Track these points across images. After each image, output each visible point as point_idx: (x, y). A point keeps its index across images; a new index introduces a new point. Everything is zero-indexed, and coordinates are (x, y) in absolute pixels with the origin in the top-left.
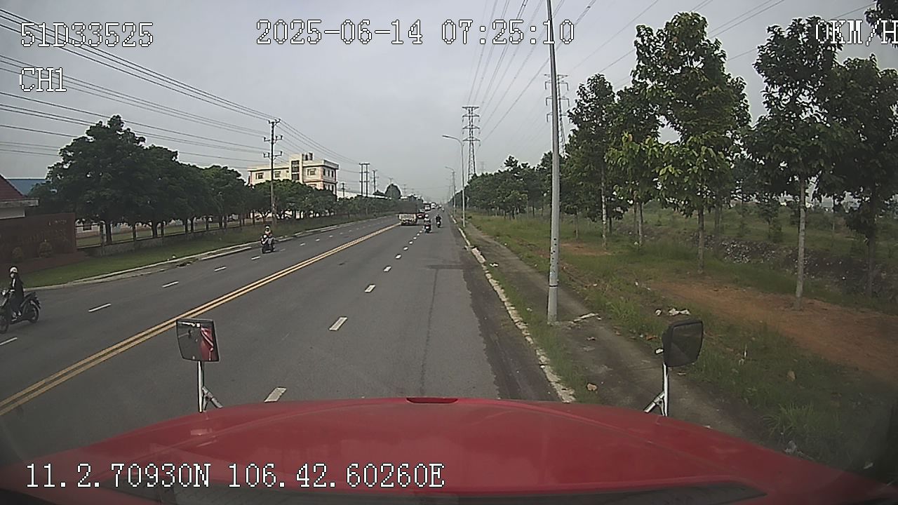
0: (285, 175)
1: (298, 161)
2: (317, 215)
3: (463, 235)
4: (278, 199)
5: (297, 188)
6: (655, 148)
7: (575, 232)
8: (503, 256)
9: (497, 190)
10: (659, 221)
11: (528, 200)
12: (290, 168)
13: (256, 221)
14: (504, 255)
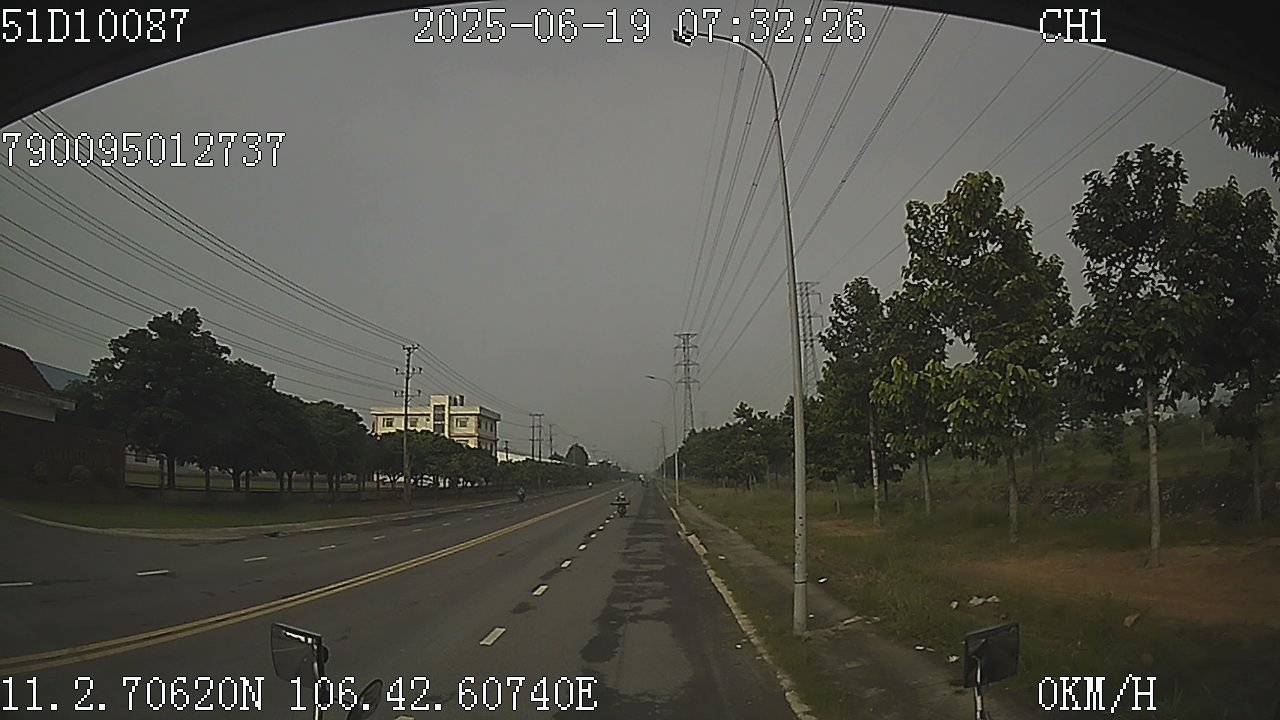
0: (426, 425)
1: (444, 406)
2: (469, 484)
3: (676, 516)
4: (414, 457)
5: (441, 445)
6: (939, 377)
7: (836, 504)
8: (732, 545)
9: (725, 451)
10: (956, 477)
11: (769, 463)
12: (432, 416)
13: (381, 486)
14: (734, 542)
